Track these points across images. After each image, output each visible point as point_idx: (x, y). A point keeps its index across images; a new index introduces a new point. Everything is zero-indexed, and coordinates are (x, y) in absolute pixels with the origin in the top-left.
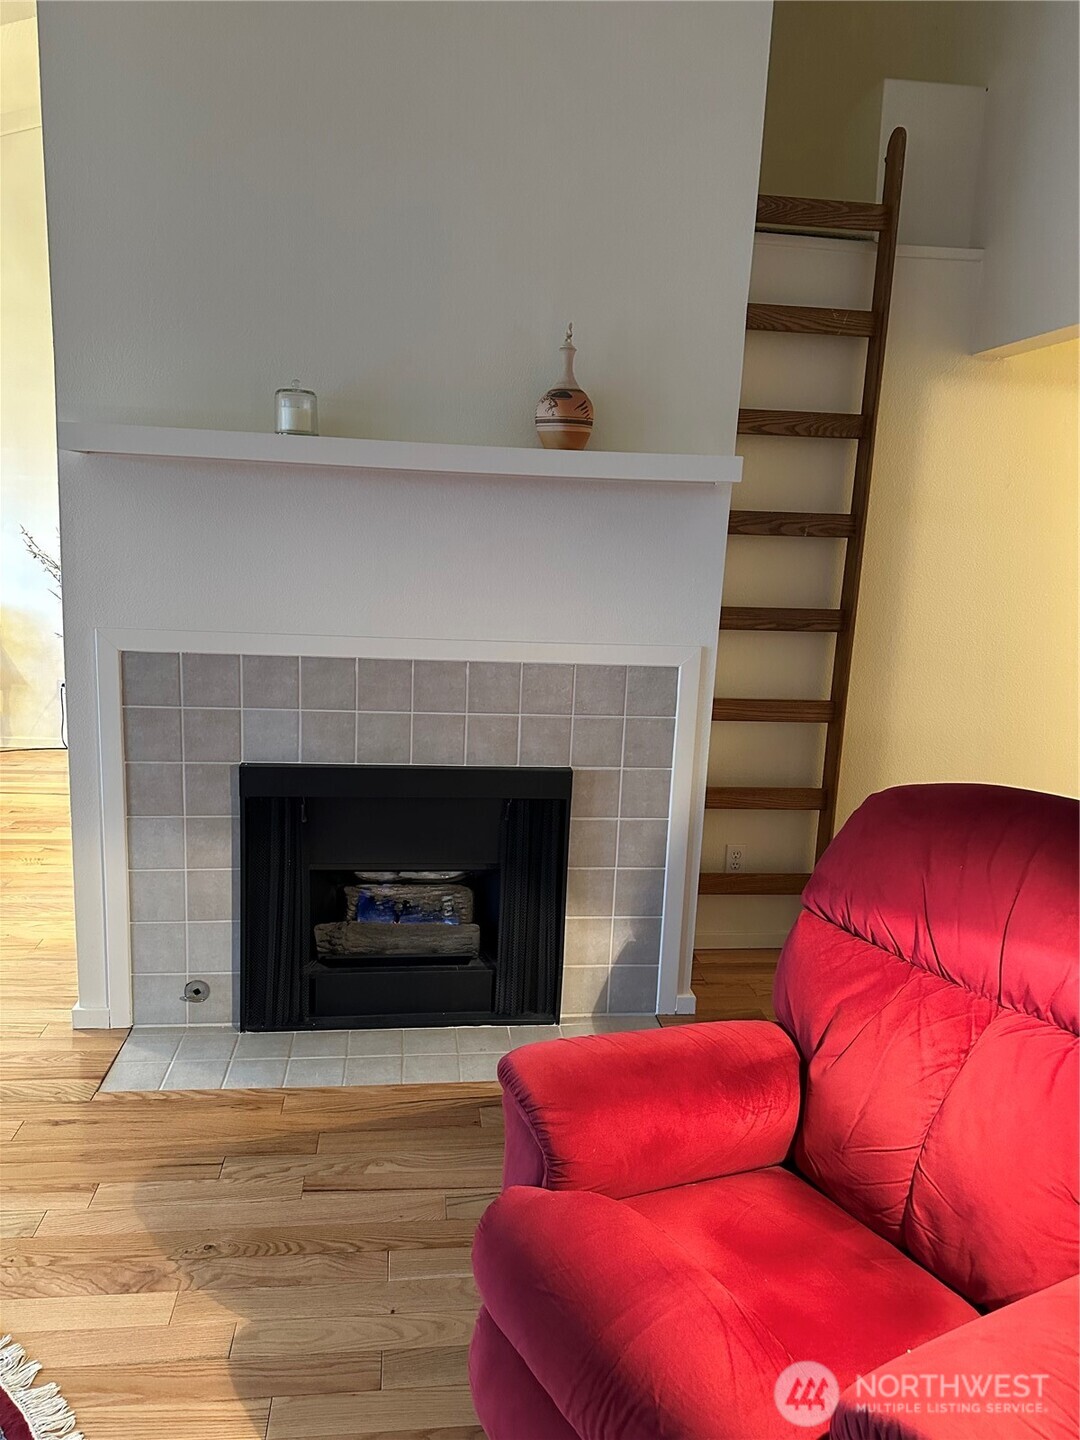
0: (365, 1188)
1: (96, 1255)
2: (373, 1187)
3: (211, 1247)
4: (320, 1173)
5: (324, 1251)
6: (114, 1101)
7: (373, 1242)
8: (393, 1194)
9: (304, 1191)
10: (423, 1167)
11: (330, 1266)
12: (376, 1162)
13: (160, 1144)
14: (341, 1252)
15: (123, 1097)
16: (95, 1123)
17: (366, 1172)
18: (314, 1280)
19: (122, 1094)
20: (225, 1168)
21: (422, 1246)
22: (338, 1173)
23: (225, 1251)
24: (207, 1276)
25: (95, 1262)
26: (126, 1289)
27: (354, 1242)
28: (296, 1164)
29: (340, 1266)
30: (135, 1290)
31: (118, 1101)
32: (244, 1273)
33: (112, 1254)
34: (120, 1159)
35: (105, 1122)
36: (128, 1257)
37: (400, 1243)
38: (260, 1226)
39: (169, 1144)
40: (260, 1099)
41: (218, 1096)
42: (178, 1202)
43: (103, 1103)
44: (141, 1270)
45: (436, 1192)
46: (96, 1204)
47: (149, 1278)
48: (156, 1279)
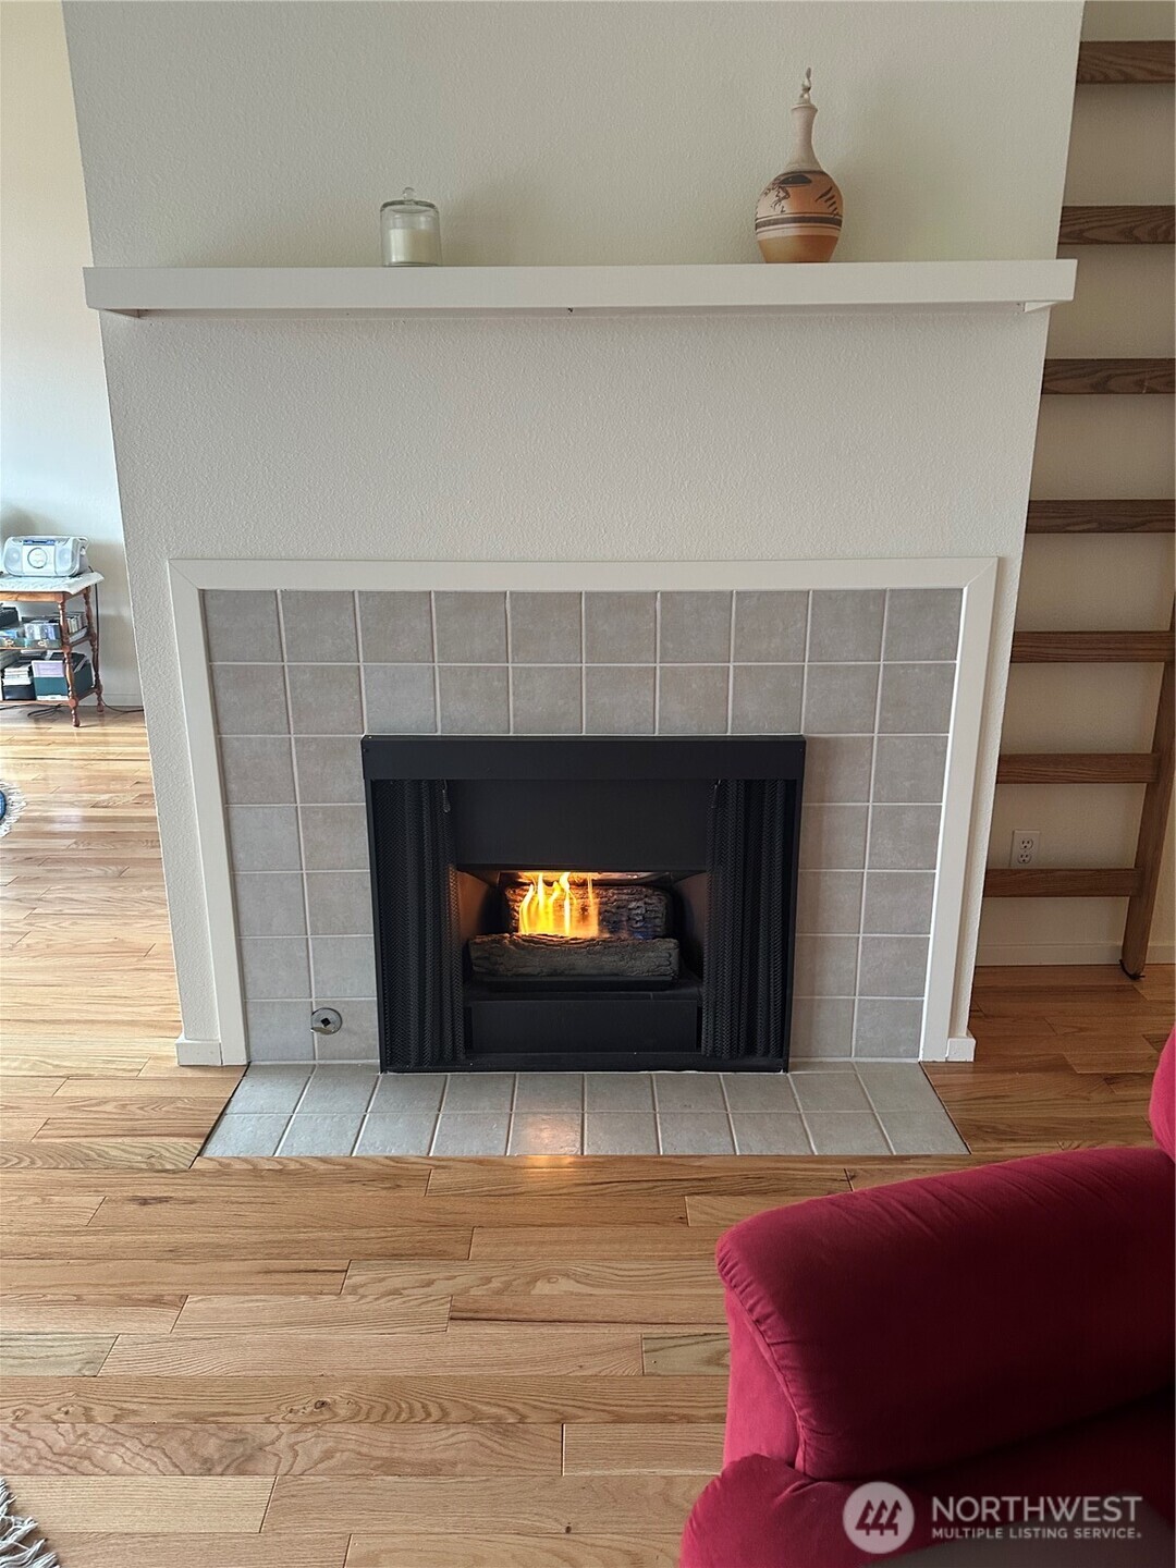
0: (533, 1317)
1: (174, 1409)
2: (543, 1316)
3: (323, 1404)
4: (473, 1292)
5: (474, 1420)
6: (219, 1171)
7: (542, 1408)
8: (568, 1330)
9: (451, 1319)
10: (611, 1286)
11: (482, 1445)
12: (547, 1276)
13: (270, 1237)
14: (498, 1421)
15: (229, 1165)
16: (192, 1202)
17: (533, 1292)
18: (459, 1467)
19: (227, 1161)
20: (350, 1277)
21: (607, 1417)
22: (499, 1292)
23: (343, 1412)
24: (316, 1454)
25: (172, 1420)
26: (207, 1467)
27: (517, 1406)
28: (441, 1275)
29: (496, 1446)
30: (219, 1469)
31: (223, 1171)
32: (364, 1450)
33: (196, 1409)
34: (218, 1258)
35: (203, 1200)
36: (214, 1415)
37: (580, 1412)
38: (389, 1373)
39: (280, 1237)
40: (399, 1172)
41: (348, 1167)
42: (285, 1330)
43: (202, 1173)
44: (232, 1436)
45: (628, 1329)
46: (182, 1327)
47: (239, 1450)
48: (249, 1452)
